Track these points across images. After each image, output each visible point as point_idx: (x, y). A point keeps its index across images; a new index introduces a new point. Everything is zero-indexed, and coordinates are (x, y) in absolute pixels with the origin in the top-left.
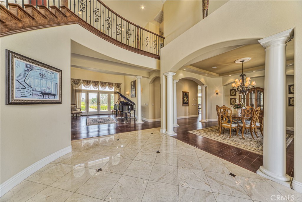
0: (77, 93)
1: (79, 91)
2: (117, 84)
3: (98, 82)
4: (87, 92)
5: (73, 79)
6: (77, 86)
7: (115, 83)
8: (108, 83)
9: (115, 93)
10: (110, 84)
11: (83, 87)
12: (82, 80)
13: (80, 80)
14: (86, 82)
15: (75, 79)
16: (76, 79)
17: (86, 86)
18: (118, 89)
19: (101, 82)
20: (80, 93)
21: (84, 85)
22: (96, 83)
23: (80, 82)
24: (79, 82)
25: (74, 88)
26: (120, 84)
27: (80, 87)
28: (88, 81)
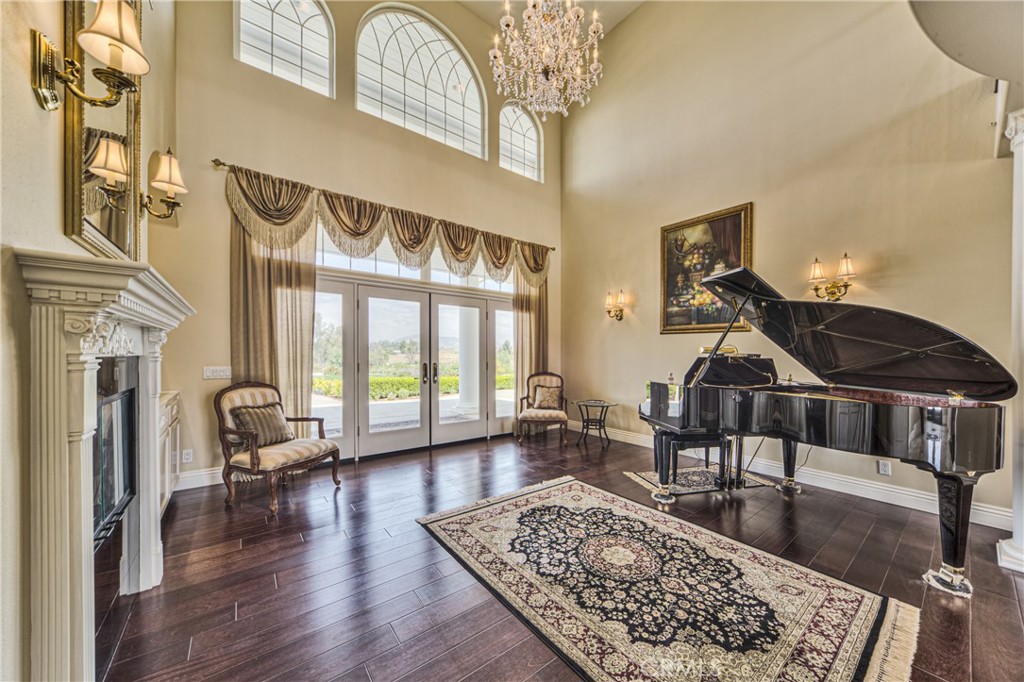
0: (283, 295)
1: (299, 276)
2: (532, 246)
3: (428, 221)
4: (358, 290)
5: (248, 173)
6: (280, 232)
7: (523, 244)
8: (486, 235)
9: (521, 303)
10: (498, 248)
11: (325, 250)
12: (324, 193)
13: (309, 190)
14: (350, 212)
15: (266, 178)
16: (276, 174)
17: (347, 239)
18: (534, 277)
19: (443, 223)
20: (305, 293)
21: (332, 233)
22: (414, 231)
23: (307, 205)
24: (297, 208)
25: (259, 250)
26: (547, 249)
27: (302, 242)
28: (361, 204)
